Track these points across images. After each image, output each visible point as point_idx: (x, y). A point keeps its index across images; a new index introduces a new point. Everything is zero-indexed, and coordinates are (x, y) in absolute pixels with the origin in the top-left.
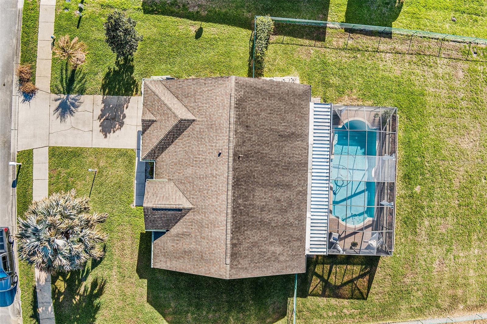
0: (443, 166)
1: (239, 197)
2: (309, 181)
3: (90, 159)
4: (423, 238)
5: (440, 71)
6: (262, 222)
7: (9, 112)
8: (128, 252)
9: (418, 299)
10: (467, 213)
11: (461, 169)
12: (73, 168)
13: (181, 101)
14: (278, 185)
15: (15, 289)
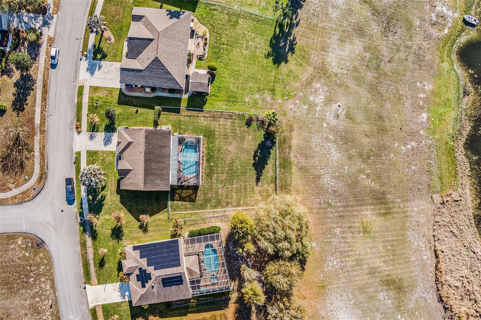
0: (221, 156)
1: (146, 165)
2: (171, 161)
3: (101, 154)
4: (214, 181)
5: (221, 123)
6: (154, 174)
7: (72, 139)
8: (113, 185)
9: (214, 203)
10: (231, 172)
11: (229, 157)
12: (94, 157)
13: (129, 136)
14: (159, 162)
15: (75, 199)
